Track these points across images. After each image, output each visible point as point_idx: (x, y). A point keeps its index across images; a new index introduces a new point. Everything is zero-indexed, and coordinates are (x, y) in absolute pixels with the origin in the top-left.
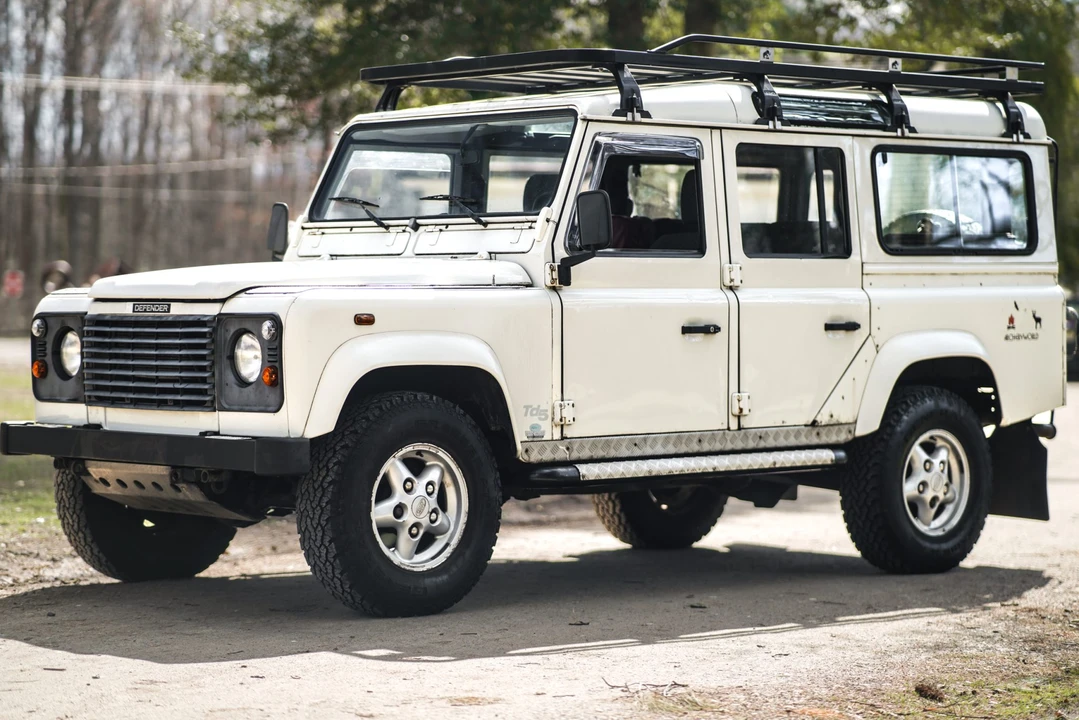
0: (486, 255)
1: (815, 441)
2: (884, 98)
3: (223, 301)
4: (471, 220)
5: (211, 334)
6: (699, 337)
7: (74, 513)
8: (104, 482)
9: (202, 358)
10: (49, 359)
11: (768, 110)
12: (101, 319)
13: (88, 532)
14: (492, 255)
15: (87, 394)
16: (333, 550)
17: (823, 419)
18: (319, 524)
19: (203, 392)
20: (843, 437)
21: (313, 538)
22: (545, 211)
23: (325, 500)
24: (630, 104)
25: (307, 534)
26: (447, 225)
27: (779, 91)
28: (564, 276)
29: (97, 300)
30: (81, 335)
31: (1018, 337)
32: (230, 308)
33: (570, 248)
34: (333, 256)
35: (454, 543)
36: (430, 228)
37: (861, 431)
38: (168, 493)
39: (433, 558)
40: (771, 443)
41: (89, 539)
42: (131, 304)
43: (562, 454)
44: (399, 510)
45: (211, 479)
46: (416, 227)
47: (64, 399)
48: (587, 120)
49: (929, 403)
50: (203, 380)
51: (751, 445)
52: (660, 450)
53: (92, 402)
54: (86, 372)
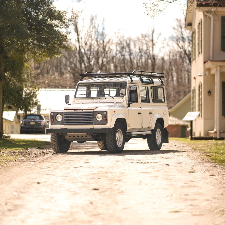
1: (148, 130)
2: (150, 79)
3: (94, 109)
5: (92, 114)
6: (139, 114)
8: (70, 136)
9: (91, 117)
10: (54, 119)
11: (142, 81)
14: (116, 103)
16: (113, 144)
17: (149, 127)
19: (91, 122)
20: (150, 130)
22: (125, 96)
23: (112, 137)
24: (132, 81)
27: (143, 78)
28: (129, 106)
29: (65, 110)
30: (62, 115)
31: (165, 115)
32: (95, 110)
33: (128, 102)
34: (83, 103)
35: (122, 143)
36: (102, 99)
37: (152, 129)
38: (84, 137)
39: (120, 145)
40: (145, 130)
42: (74, 110)
43: (129, 131)
44: (118, 138)
45: (95, 134)
47: (59, 125)
48: (128, 83)
49: (158, 125)
50: (91, 121)
51: (143, 131)
52: (136, 131)
53: (65, 125)
54: (64, 120)
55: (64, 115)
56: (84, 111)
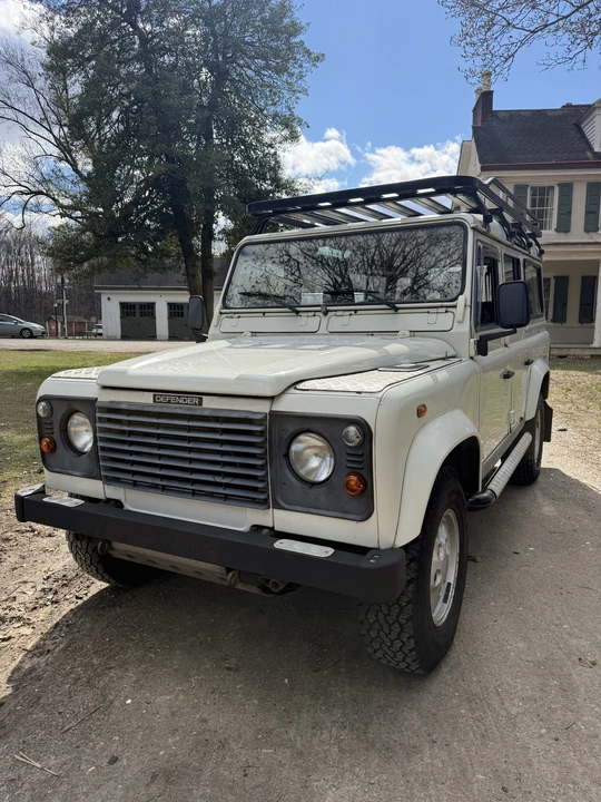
0: (408, 334)
3: (272, 398)
4: (385, 306)
5: (262, 433)
6: (506, 380)
7: (87, 552)
10: (57, 436)
12: (114, 406)
13: (100, 567)
14: (413, 333)
15: (103, 473)
18: (397, 621)
21: (386, 629)
22: (461, 298)
25: (377, 626)
26: (356, 311)
28: (482, 348)
29: (104, 387)
30: (93, 421)
33: (479, 327)
34: (254, 334)
36: (338, 313)
41: (101, 571)
42: (152, 394)
46: (326, 313)
47: (78, 474)
48: (473, 228)
50: (255, 478)
53: (108, 481)
54: (100, 453)
55: (100, 418)
56: (208, 403)
